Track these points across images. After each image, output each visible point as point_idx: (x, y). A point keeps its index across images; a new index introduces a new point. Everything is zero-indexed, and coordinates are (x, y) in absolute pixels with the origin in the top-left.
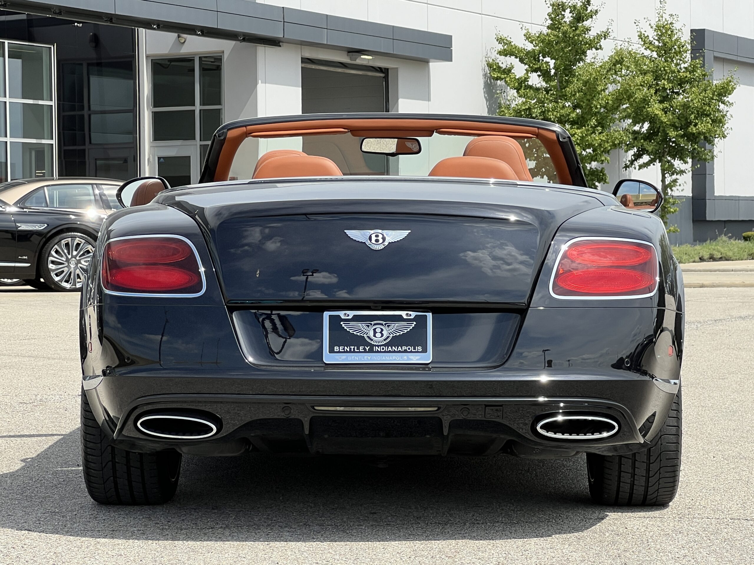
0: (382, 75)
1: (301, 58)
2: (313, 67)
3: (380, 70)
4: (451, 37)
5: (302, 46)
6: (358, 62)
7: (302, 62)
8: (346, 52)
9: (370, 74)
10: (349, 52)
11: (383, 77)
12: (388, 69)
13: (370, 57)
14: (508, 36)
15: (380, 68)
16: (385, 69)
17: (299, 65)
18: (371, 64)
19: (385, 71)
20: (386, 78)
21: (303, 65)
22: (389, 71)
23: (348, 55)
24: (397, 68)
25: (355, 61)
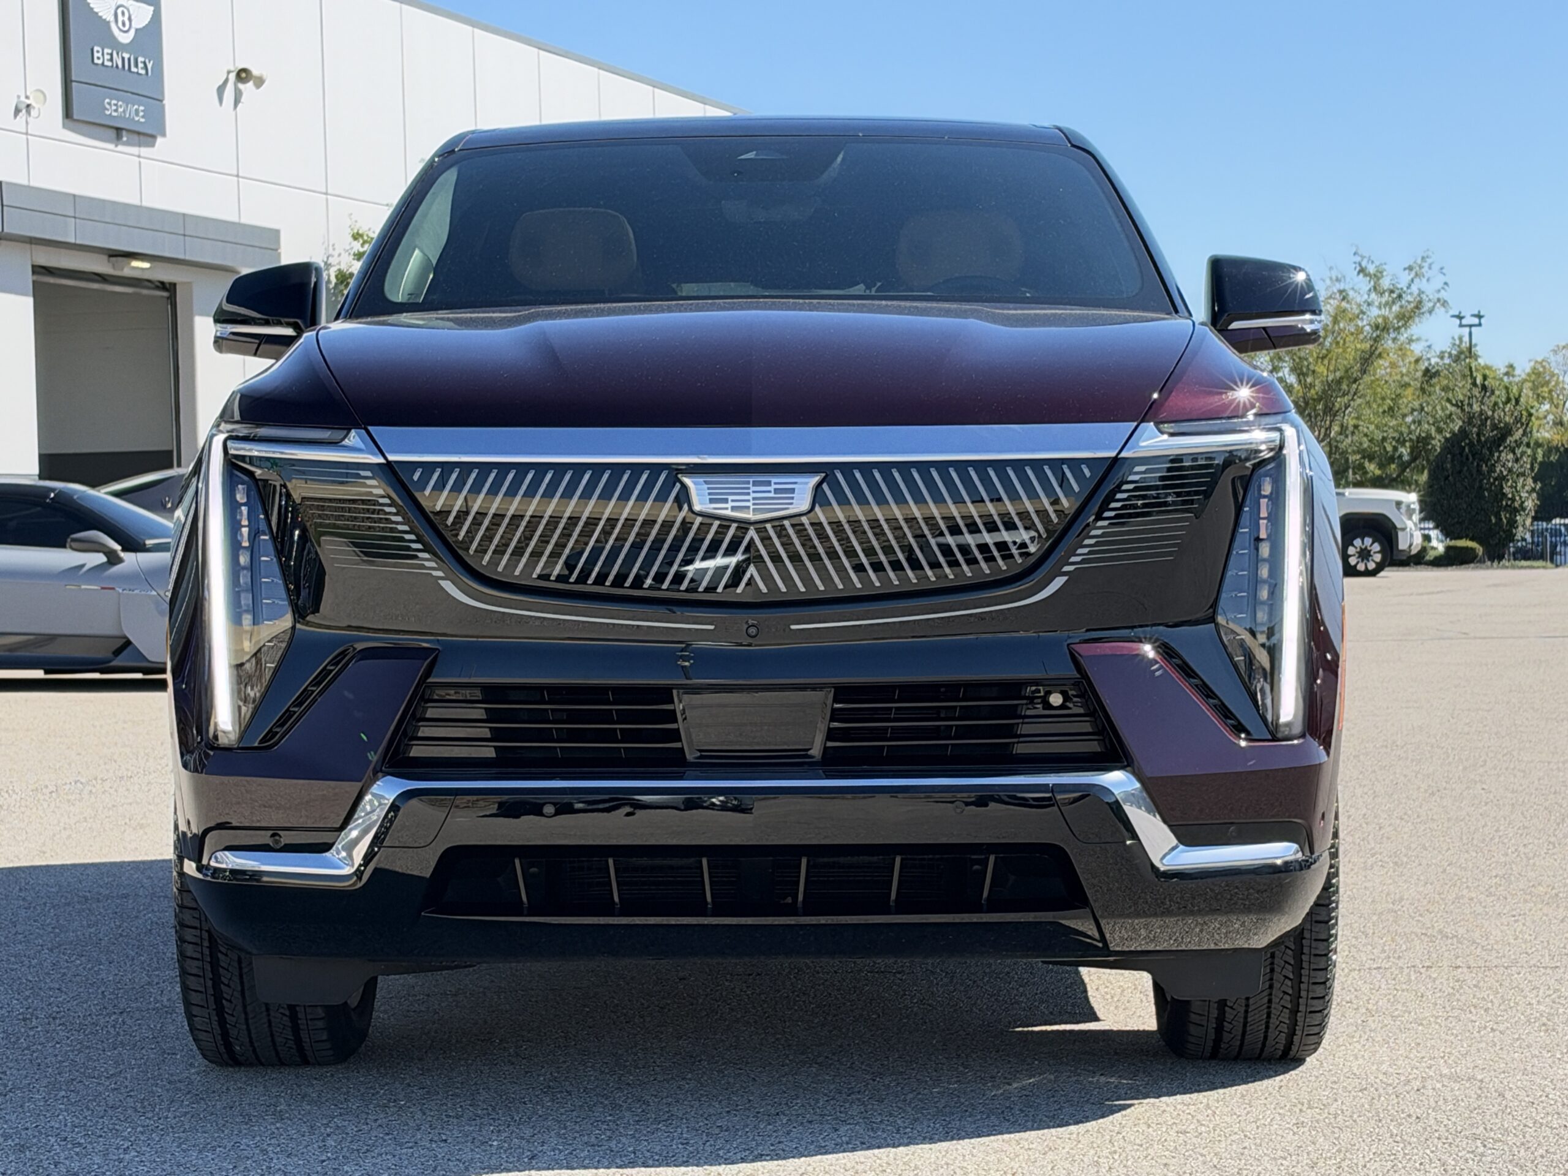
0: (165, 294)
1: (33, 266)
2: (51, 280)
3: (162, 286)
4: (277, 232)
5: (33, 246)
6: (126, 272)
7: (34, 273)
8: (105, 258)
9: (145, 292)
10: (111, 256)
11: (168, 298)
12: (175, 285)
13: (146, 265)
14: (369, 230)
15: (162, 283)
16: (170, 284)
17: (29, 278)
18: (146, 276)
19: (169, 288)
20: (172, 300)
21: (35, 278)
22: (178, 287)
23: (109, 261)
24: (190, 283)
25: (122, 269)
